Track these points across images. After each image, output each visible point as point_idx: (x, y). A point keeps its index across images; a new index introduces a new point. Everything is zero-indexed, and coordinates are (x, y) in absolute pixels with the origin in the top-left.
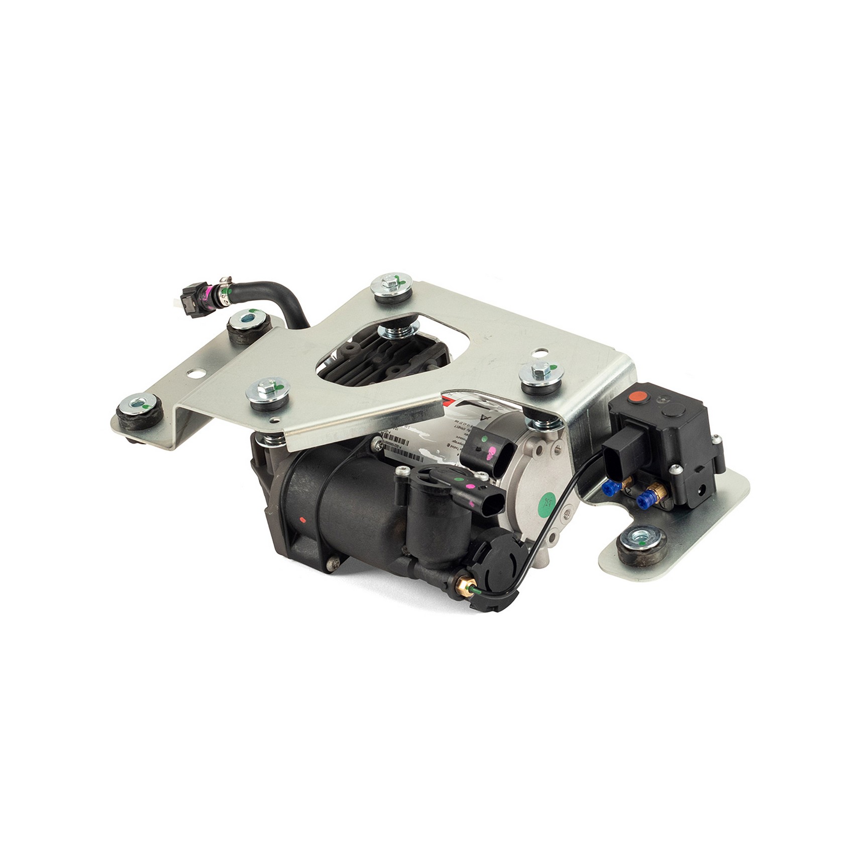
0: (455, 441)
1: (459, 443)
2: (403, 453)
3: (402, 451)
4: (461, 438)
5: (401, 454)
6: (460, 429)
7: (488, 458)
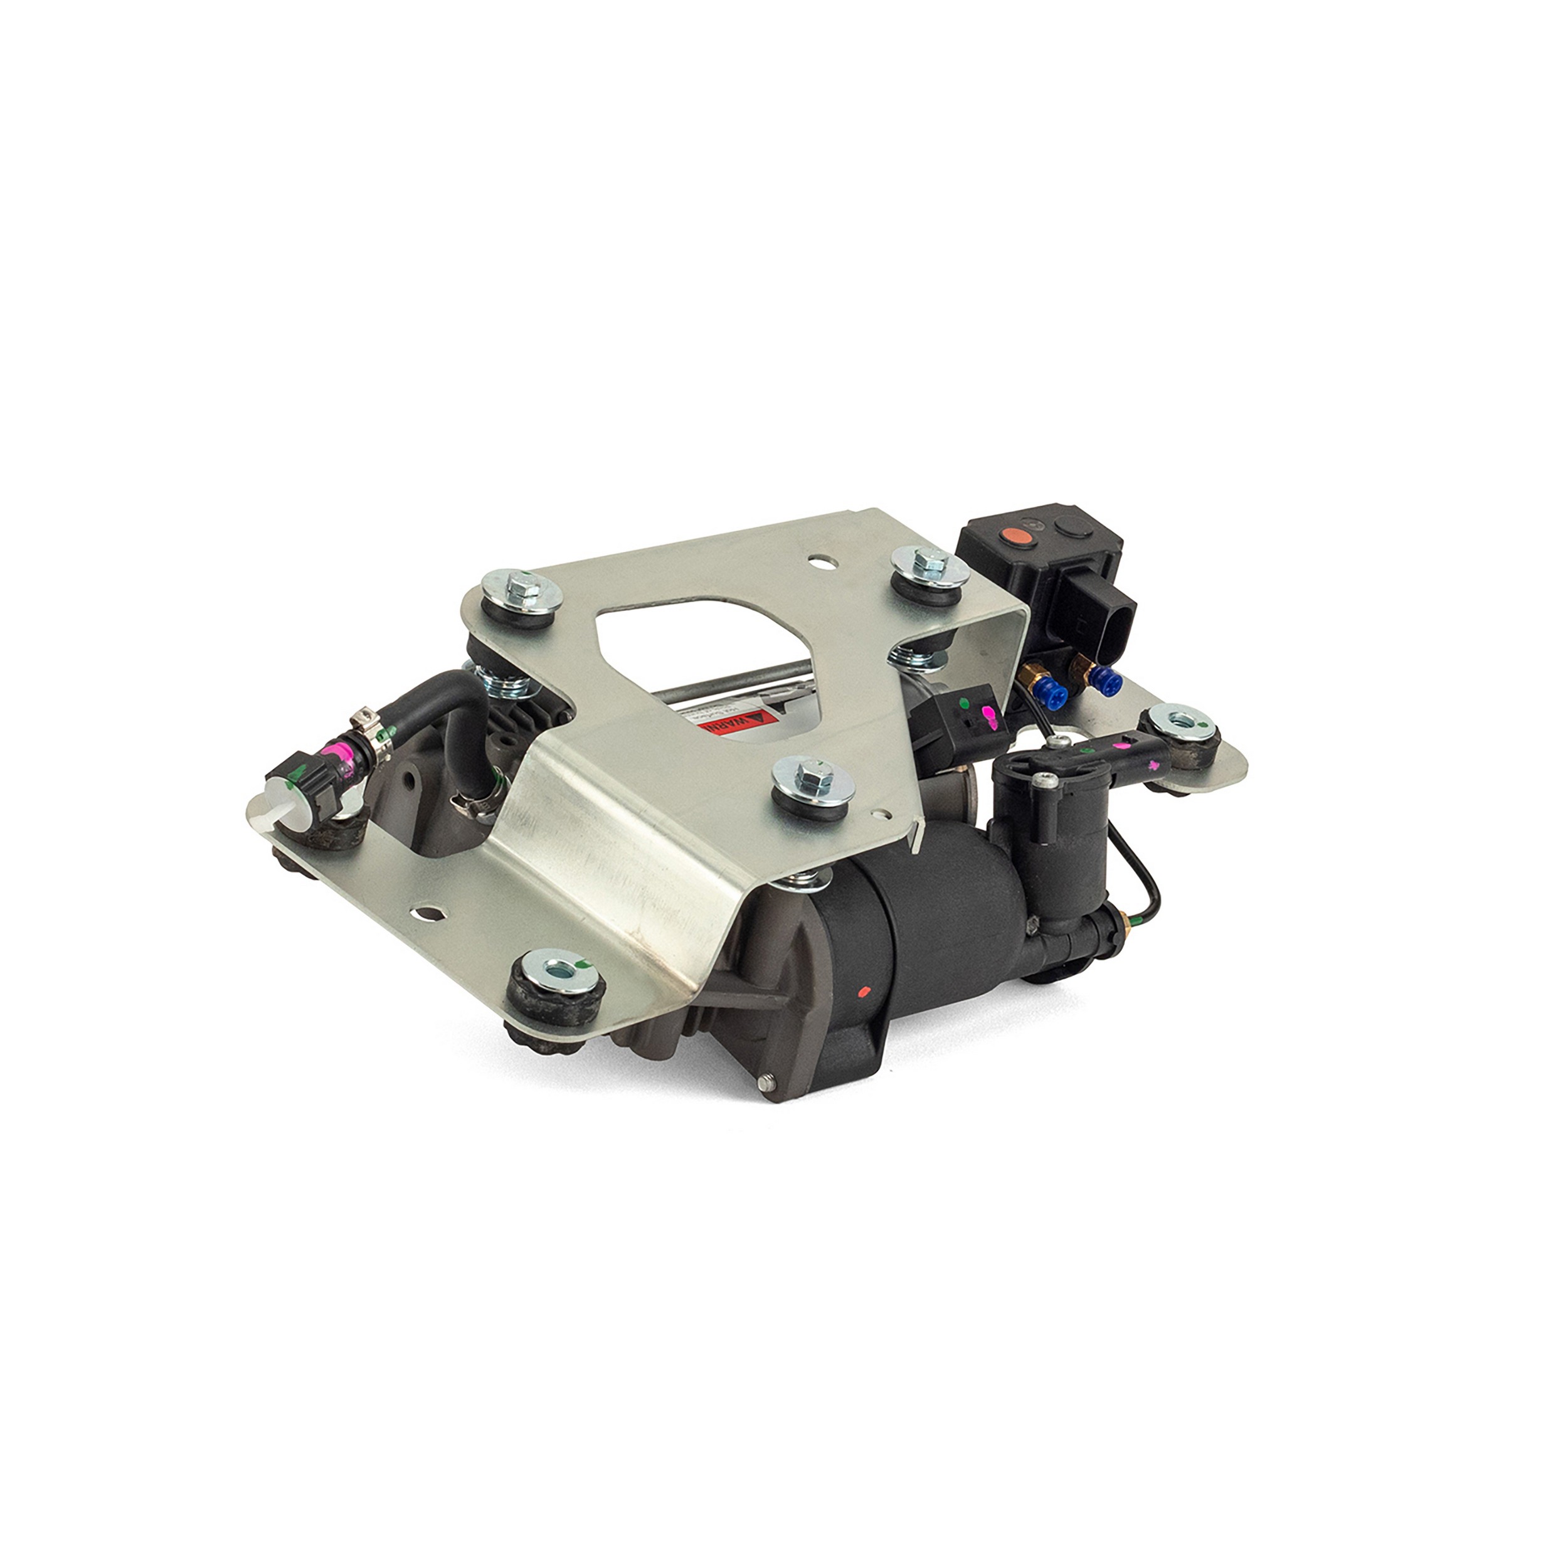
7: (993, 728)
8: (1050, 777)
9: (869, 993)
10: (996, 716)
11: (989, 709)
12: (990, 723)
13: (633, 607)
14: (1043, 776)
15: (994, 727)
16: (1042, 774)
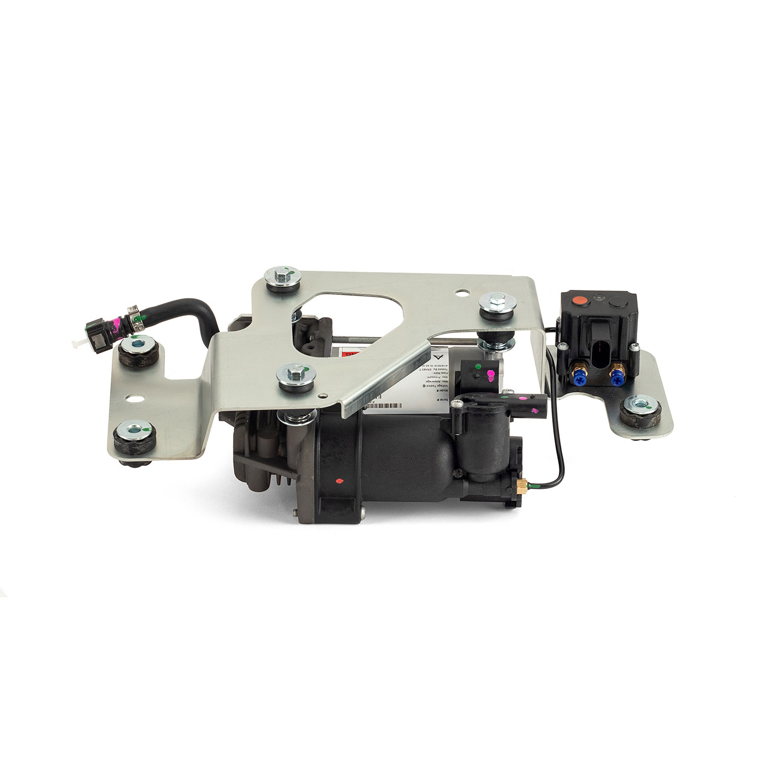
0: (428, 381)
1: (433, 382)
3: (376, 405)
4: (433, 377)
6: (426, 370)
7: (489, 381)
8: (459, 402)
9: (343, 482)
10: (494, 376)
11: (492, 372)
12: (489, 378)
13: (342, 294)
14: (455, 402)
15: (491, 380)
16: (455, 400)
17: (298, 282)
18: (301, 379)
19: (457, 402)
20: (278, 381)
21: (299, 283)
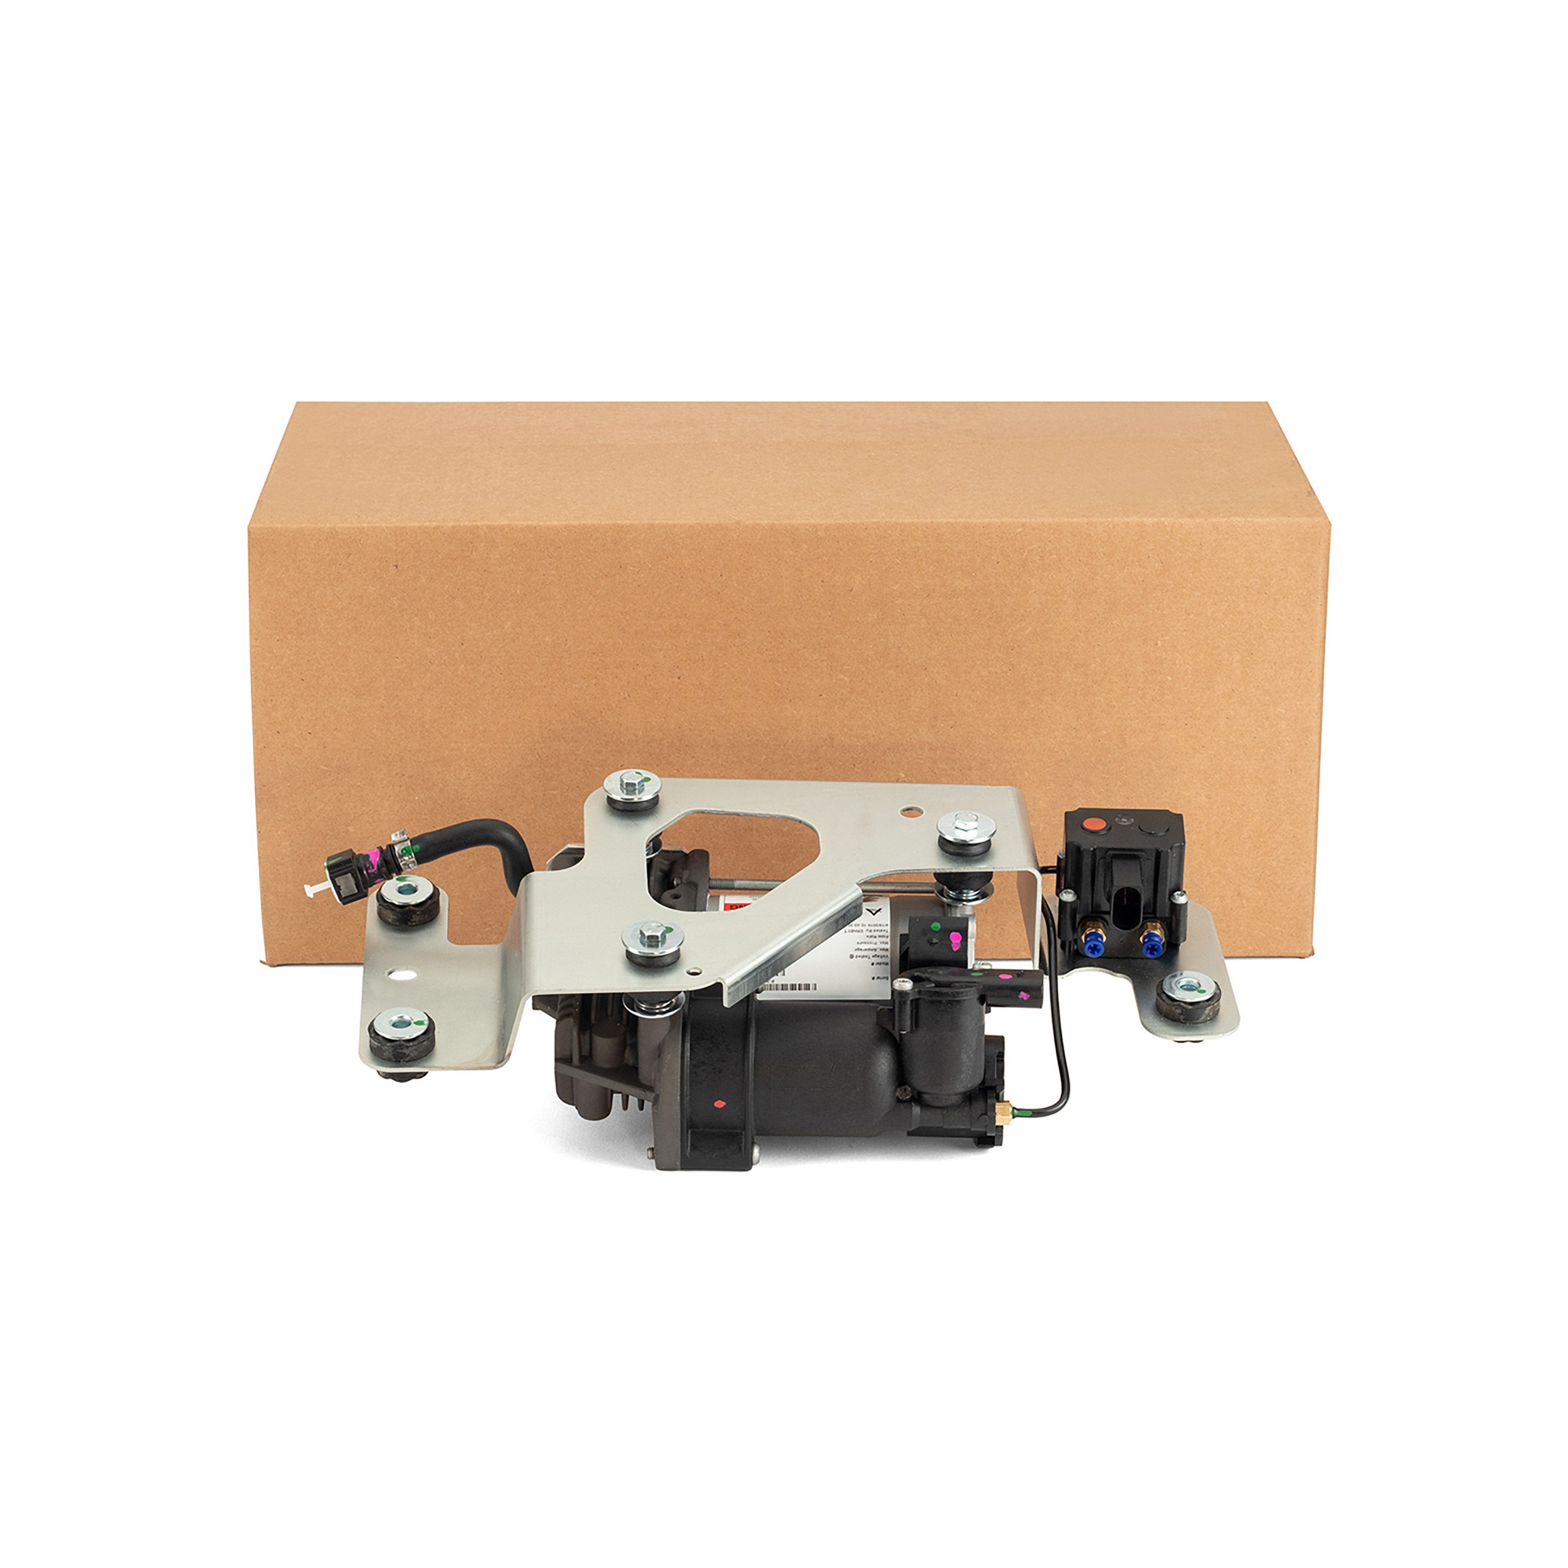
0: (858, 949)
1: (866, 950)
2: (780, 987)
3: (777, 985)
4: (865, 943)
5: (777, 989)
6: (854, 932)
7: (953, 948)
8: (907, 982)
9: (724, 1106)
10: (961, 941)
11: (958, 935)
12: (952, 945)
14: (900, 981)
15: (956, 949)
16: (899, 979)
17: (656, 795)
18: (660, 946)
19: (903, 981)
20: (625, 949)
21: (658, 796)
